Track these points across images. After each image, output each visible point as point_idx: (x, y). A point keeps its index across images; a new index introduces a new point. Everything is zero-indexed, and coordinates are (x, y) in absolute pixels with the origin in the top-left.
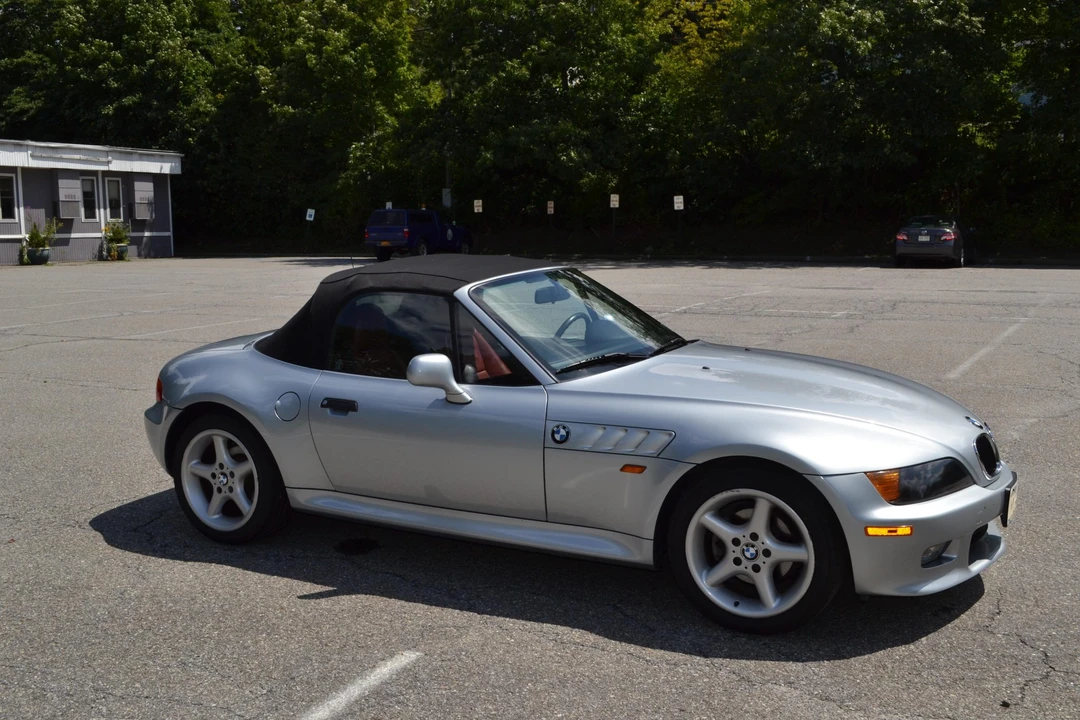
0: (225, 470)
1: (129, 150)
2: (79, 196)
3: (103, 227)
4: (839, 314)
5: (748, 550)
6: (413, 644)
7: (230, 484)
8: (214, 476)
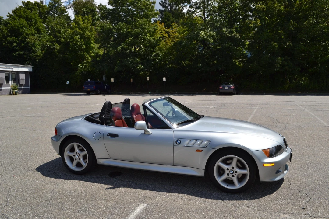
0: (77, 154)
1: (18, 65)
2: (4, 78)
3: (11, 86)
4: (212, 107)
5: (231, 171)
6: (142, 202)
7: (79, 158)
8: (74, 156)
